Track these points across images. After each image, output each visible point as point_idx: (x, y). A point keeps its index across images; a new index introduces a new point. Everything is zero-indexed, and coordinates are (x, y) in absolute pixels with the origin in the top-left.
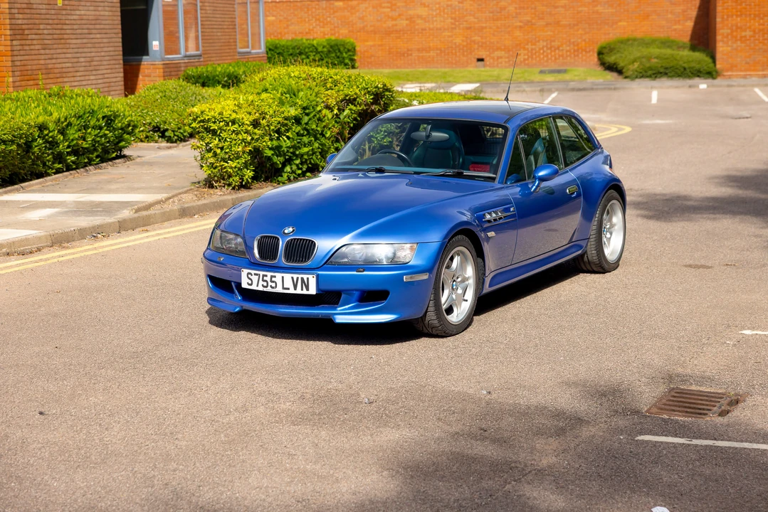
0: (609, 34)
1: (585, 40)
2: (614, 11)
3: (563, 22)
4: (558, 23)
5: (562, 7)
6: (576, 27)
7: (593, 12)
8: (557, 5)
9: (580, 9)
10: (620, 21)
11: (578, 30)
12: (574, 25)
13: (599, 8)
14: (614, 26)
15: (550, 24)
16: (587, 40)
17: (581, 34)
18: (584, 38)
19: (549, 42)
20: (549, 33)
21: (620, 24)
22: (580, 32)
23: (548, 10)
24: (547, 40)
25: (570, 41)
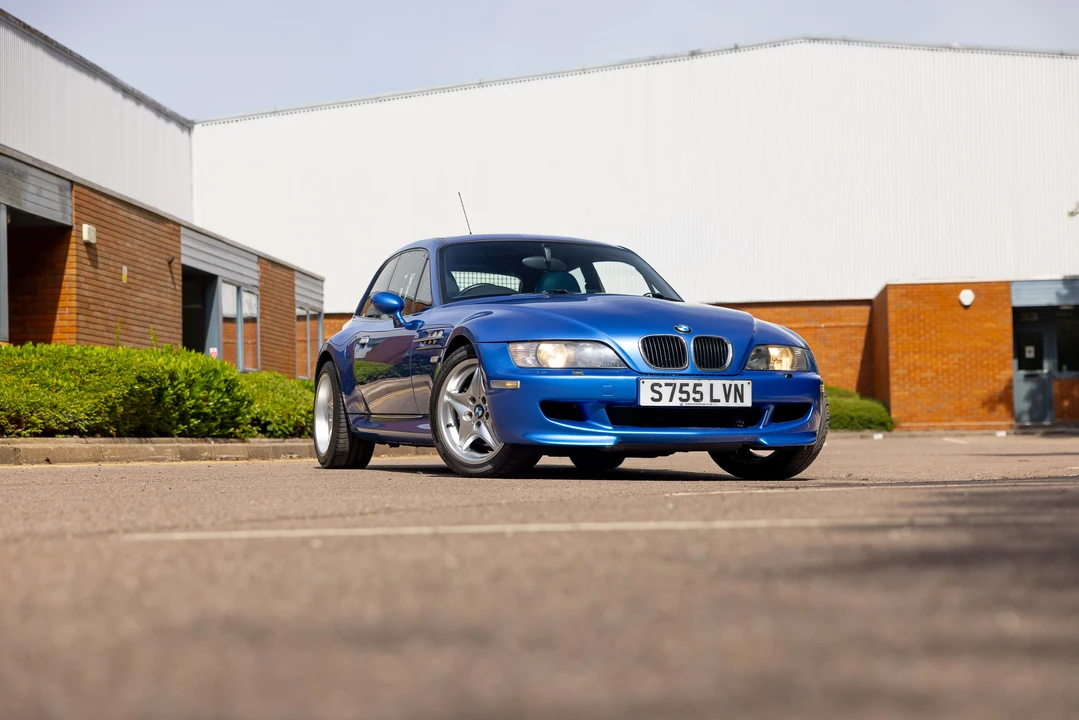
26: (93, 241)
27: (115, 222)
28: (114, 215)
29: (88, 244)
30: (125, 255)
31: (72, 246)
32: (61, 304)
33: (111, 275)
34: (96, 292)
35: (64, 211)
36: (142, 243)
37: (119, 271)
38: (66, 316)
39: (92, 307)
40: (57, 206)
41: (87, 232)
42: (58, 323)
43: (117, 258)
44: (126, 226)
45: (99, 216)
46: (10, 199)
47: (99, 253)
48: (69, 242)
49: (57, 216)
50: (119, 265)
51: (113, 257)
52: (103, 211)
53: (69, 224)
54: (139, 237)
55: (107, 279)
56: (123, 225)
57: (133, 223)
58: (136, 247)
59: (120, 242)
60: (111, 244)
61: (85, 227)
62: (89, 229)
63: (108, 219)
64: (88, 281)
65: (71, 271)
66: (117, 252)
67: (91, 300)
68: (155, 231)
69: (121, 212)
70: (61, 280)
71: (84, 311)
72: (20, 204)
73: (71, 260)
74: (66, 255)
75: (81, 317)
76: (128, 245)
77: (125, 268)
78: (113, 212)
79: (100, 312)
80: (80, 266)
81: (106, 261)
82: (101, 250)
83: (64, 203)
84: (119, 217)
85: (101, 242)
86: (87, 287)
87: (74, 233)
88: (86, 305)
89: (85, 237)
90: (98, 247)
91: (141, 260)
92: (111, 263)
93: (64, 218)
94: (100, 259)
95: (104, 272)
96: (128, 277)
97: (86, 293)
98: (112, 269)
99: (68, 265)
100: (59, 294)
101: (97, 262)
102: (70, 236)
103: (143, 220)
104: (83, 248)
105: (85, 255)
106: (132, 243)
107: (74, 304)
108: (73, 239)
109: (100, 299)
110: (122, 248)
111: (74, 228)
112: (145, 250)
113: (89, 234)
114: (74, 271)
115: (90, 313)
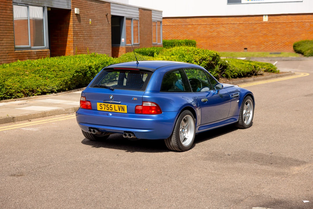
0: (298, 39)
1: (288, 41)
2: (300, 30)
3: (279, 34)
4: (277, 34)
5: (279, 28)
6: (284, 36)
7: (292, 30)
8: (277, 27)
9: (286, 29)
10: (302, 34)
11: (285, 37)
12: (284, 35)
13: (294, 29)
14: (300, 36)
15: (274, 35)
16: (289, 41)
17: (286, 39)
18: (287, 40)
19: (273, 42)
20: (274, 38)
21: (302, 35)
22: (286, 38)
23: (273, 29)
24: (273, 41)
25: (282, 42)
26: (78, 13)
27: (87, 6)
28: (86, 4)
29: (77, 14)
30: (90, 15)
31: (71, 15)
32: (69, 33)
33: (85, 22)
34: (80, 29)
35: (68, 5)
36: (96, 11)
37: (88, 21)
38: (70, 37)
39: (79, 34)
40: (66, 4)
41: (76, 11)
42: (68, 39)
43: (88, 17)
44: (91, 6)
45: (81, 5)
46: (49, 4)
47: (81, 16)
48: (70, 14)
49: (65, 7)
50: (88, 19)
51: (86, 17)
52: (82, 3)
53: (70, 9)
54: (96, 9)
55: (84, 24)
56: (89, 6)
57: (93, 5)
58: (94, 12)
59: (88, 12)
60: (85, 13)
61: (76, 9)
62: (77, 10)
63: (84, 5)
64: (77, 26)
65: (71, 23)
66: (87, 15)
67: (78, 32)
68: (101, 6)
69: (89, 2)
70: (69, 26)
71: (76, 35)
72: (52, 6)
73: (71, 19)
74: (70, 18)
75: (74, 37)
76: (91, 12)
77: (90, 20)
78: (86, 3)
79: (82, 34)
80: (74, 21)
81: (83, 18)
82: (82, 15)
83: (68, 3)
84: (88, 4)
85: (81, 13)
86: (77, 27)
87: (72, 11)
88: (77, 33)
89: (76, 12)
90: (80, 14)
91: (96, 16)
92: (85, 19)
93: (68, 7)
94: (81, 18)
95: (83, 22)
96: (92, 22)
97: (76, 30)
98: (86, 21)
99: (70, 21)
100: (68, 30)
101: (80, 19)
102: (71, 12)
103: (97, 3)
104: (75, 16)
105: (76, 18)
106: (93, 11)
107: (72, 33)
108: (72, 13)
109: (81, 31)
110: (89, 13)
111: (72, 10)
112: (97, 13)
113: (77, 11)
114: (72, 23)
115: (78, 35)
